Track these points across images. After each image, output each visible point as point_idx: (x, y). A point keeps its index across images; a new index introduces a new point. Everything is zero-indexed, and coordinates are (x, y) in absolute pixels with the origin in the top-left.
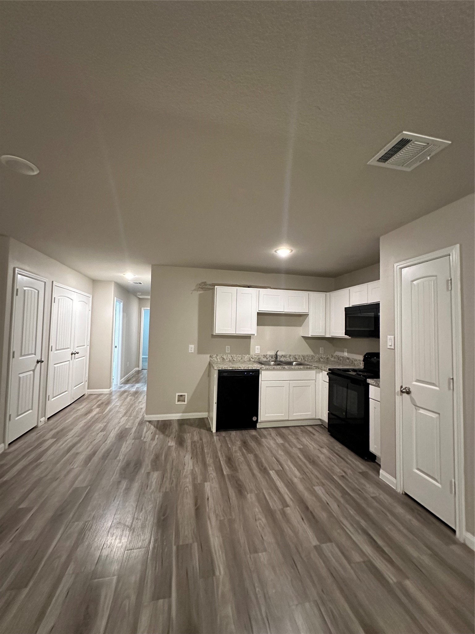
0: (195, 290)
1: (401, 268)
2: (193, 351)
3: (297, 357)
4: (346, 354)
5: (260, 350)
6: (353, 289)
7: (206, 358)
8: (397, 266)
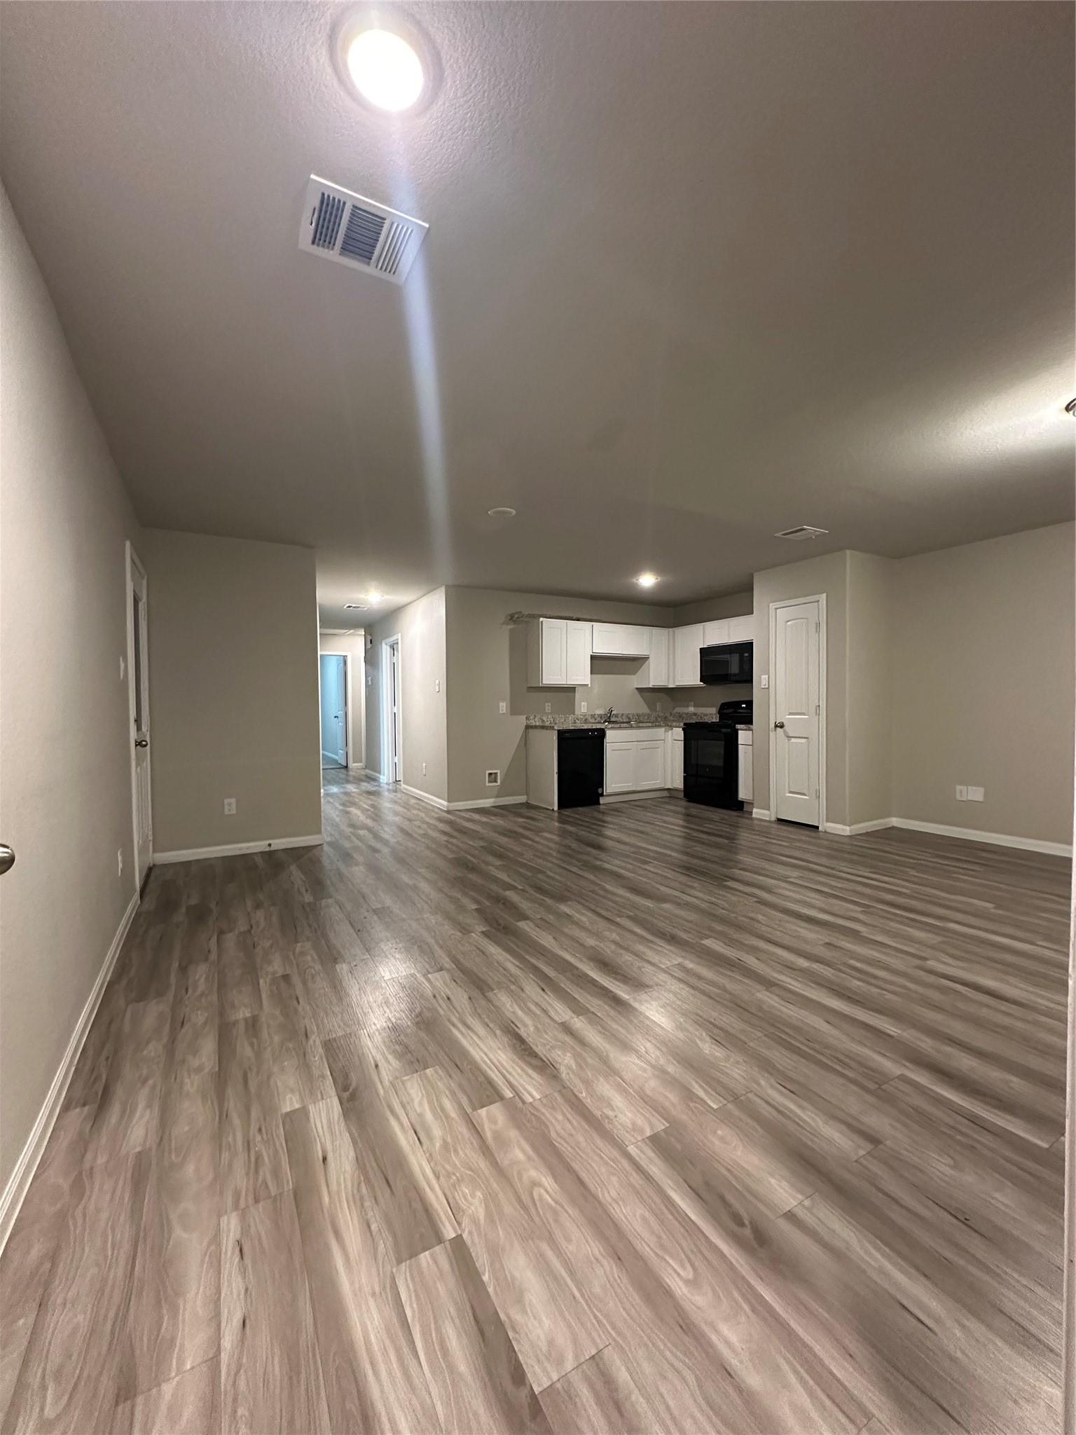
0: (503, 624)
1: (777, 609)
2: (504, 711)
3: (631, 717)
4: (692, 709)
5: (588, 707)
6: (709, 625)
7: (522, 720)
8: (773, 606)
